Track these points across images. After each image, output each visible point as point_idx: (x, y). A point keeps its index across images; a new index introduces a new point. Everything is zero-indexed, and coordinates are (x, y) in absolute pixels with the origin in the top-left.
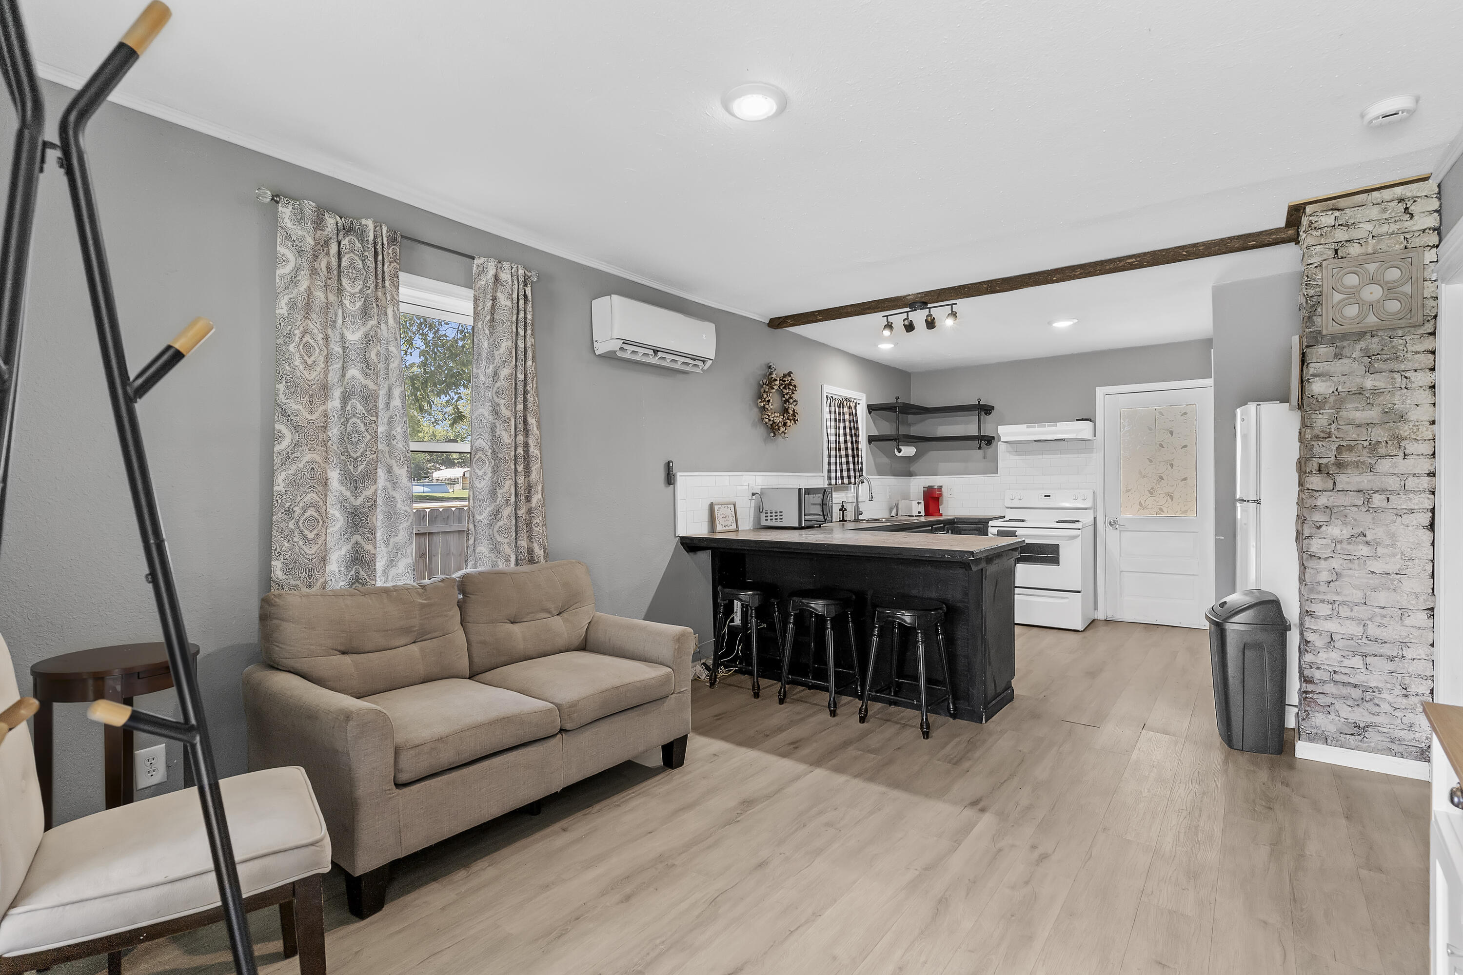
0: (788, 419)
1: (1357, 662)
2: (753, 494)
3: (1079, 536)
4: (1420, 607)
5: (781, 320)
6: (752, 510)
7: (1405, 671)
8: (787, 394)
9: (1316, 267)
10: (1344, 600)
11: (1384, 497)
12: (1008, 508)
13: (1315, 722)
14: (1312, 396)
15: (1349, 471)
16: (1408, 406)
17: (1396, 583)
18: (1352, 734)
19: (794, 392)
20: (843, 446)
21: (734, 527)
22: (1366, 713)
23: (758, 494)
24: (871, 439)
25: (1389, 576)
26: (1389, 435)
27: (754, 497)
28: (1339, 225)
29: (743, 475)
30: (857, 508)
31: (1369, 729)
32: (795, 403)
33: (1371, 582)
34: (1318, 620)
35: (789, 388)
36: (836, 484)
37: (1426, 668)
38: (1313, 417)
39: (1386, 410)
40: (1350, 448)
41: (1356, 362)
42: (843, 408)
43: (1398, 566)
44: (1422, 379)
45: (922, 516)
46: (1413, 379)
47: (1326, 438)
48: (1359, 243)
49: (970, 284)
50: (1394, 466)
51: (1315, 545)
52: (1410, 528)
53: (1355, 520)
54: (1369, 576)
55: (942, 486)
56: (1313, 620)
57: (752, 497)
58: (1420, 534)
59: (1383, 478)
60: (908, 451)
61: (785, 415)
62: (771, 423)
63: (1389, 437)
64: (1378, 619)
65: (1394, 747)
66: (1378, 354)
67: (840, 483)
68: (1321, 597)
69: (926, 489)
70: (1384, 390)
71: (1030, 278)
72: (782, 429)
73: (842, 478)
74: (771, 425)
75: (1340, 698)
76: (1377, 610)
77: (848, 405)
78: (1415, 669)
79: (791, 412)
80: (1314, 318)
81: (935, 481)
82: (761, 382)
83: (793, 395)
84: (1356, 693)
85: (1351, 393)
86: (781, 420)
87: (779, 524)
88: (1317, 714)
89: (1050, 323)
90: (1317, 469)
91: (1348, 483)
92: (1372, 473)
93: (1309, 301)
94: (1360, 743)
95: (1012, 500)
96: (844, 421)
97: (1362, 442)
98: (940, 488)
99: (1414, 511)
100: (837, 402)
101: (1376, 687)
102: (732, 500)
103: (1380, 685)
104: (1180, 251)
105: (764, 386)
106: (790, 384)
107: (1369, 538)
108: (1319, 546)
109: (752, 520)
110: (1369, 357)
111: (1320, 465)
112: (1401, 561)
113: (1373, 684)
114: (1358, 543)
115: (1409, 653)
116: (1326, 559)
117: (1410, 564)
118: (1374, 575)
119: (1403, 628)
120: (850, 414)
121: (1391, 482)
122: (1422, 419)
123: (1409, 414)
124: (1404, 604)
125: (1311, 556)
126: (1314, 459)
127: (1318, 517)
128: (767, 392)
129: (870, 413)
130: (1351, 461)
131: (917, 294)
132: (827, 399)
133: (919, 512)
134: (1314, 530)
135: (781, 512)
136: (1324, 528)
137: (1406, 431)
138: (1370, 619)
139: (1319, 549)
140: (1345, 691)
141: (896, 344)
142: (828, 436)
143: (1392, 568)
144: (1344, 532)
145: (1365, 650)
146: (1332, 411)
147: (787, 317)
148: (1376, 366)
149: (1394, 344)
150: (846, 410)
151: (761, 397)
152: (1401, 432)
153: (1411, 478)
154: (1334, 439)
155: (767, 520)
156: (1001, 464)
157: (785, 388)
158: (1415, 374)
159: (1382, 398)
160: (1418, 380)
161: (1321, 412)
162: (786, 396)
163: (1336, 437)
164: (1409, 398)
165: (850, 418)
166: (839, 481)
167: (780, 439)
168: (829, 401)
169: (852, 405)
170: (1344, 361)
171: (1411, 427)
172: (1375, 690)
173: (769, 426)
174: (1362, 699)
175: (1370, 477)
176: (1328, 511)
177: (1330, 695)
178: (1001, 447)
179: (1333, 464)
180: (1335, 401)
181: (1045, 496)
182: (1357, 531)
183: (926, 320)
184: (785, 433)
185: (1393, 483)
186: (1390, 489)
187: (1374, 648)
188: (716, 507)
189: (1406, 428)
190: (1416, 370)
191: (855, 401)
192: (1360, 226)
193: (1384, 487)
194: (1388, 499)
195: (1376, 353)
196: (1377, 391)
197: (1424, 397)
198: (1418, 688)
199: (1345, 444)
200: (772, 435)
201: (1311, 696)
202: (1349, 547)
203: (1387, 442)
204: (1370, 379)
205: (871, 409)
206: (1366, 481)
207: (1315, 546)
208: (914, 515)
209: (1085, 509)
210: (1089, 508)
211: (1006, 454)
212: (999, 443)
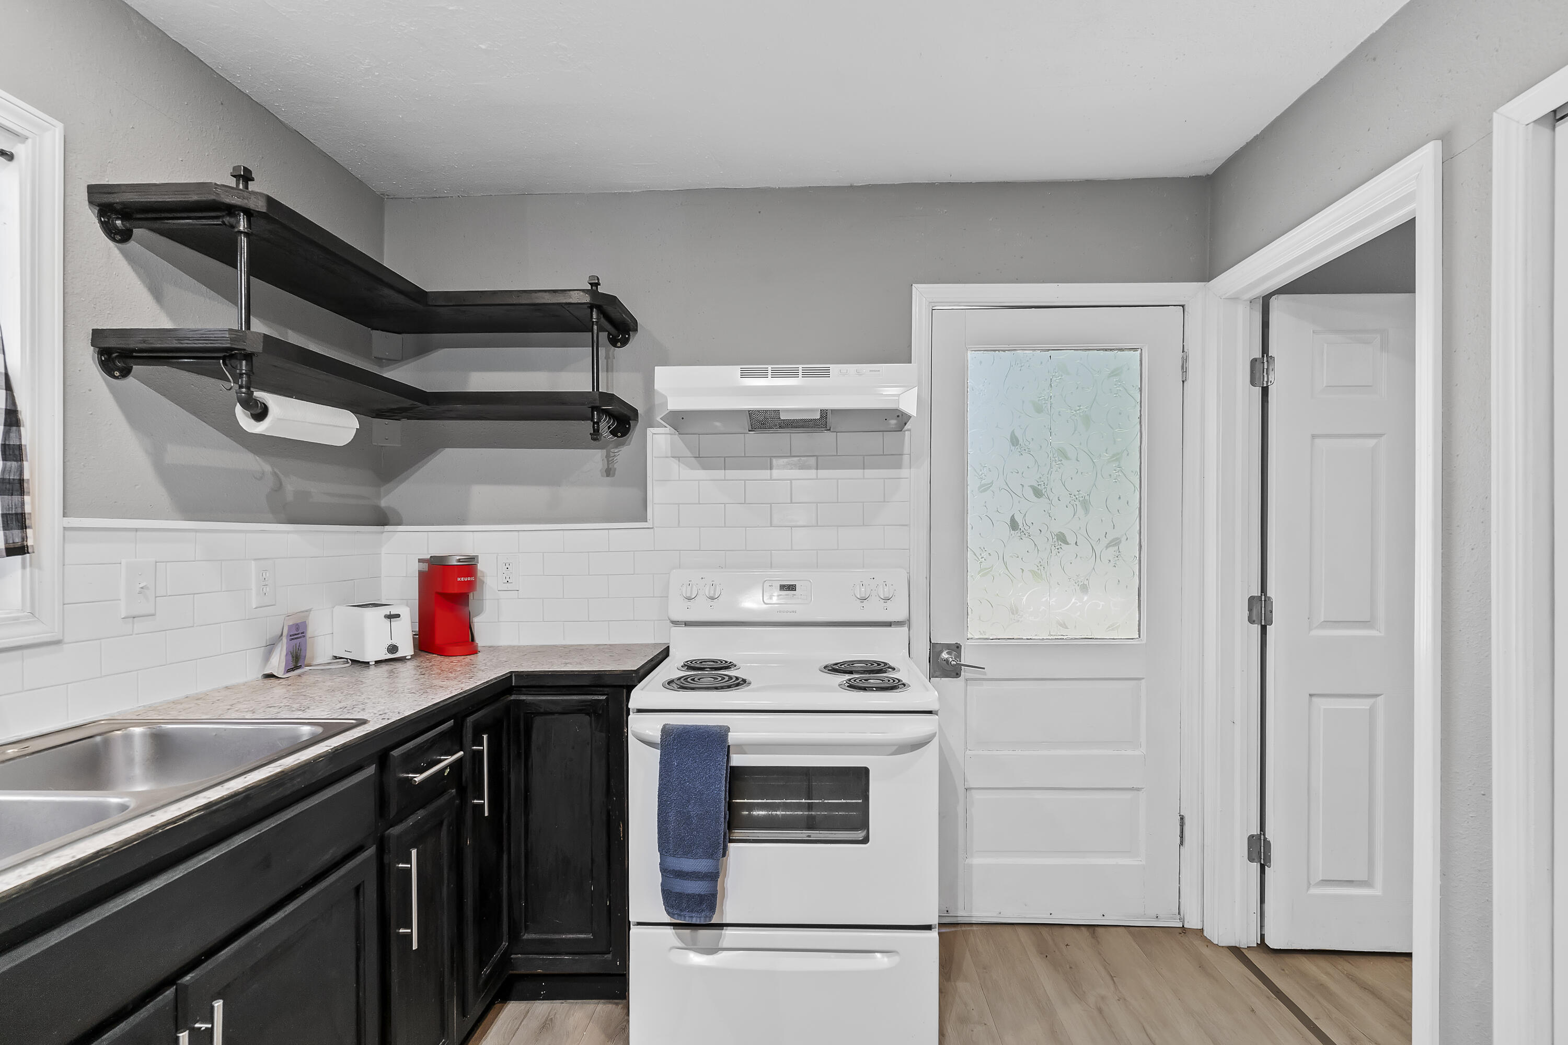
3: (934, 735)
12: (675, 623)
45: (402, 659)
55: (477, 560)
69: (426, 567)
81: (452, 541)
95: (689, 599)
98: (469, 567)
133: (393, 649)
156: (655, 493)
178: (658, 441)
181: (783, 587)
208: (371, 657)
209: (889, 624)
210: (899, 624)
211: (674, 464)
212: (650, 431)
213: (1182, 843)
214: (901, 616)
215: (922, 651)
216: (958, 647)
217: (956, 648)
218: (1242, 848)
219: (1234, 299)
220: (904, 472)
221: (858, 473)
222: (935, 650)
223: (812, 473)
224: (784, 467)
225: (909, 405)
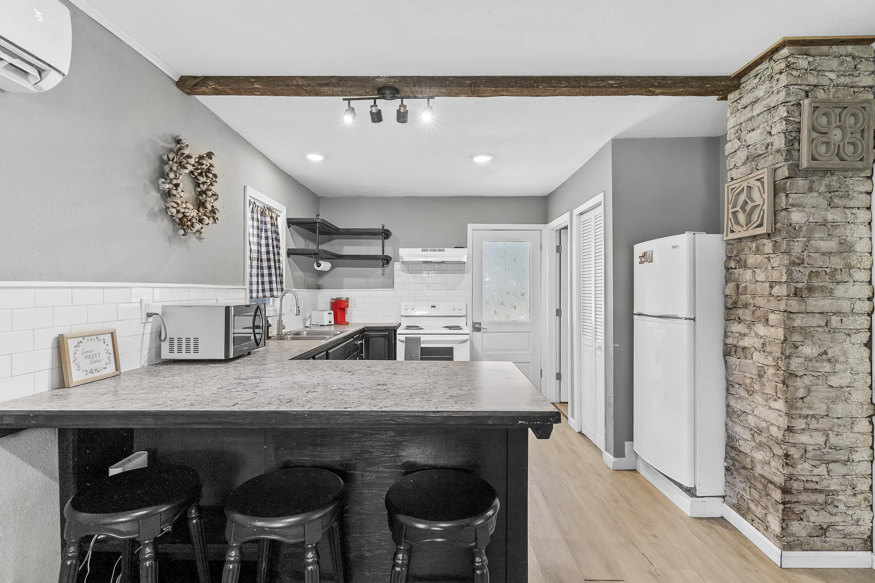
0: (205, 215)
1: (822, 470)
2: (149, 315)
3: (468, 340)
4: (863, 415)
5: (197, 80)
6: (147, 339)
7: (854, 473)
8: (204, 183)
9: (792, 105)
10: (815, 413)
11: (839, 319)
12: (402, 316)
13: (792, 530)
14: (790, 224)
15: (817, 295)
16: (855, 239)
17: (846, 395)
18: (818, 536)
19: (214, 183)
20: (264, 257)
21: (111, 369)
22: (827, 515)
23: (158, 314)
24: (290, 253)
25: (842, 389)
26: (844, 264)
27: (150, 319)
28: (810, 70)
29: (131, 288)
30: (280, 322)
31: (830, 529)
32: (215, 197)
33: (830, 395)
34: (795, 434)
35: (207, 176)
36: (258, 298)
37: (867, 468)
38: (791, 244)
39: (842, 241)
40: (817, 274)
41: (821, 196)
42: (265, 217)
43: (849, 380)
44: (863, 216)
45: (332, 325)
46: (858, 215)
47: (800, 264)
48: (823, 89)
49: (452, 77)
50: (846, 291)
51: (795, 363)
52: (856, 346)
53: (820, 340)
54: (828, 390)
55: (348, 298)
56: (791, 434)
57: (147, 319)
58: (862, 351)
59: (840, 302)
60: (325, 266)
61: (201, 210)
62: (180, 216)
63: (844, 265)
64: (836, 429)
65: (847, 541)
66: (837, 191)
67: (262, 296)
68: (798, 412)
69: (334, 301)
70: (839, 223)
71: (516, 82)
72: (198, 226)
73: (263, 291)
74: (181, 219)
75: (810, 504)
76: (835, 421)
77: (270, 215)
78: (860, 470)
79: (210, 208)
80: (793, 152)
81: (342, 294)
82: (165, 157)
83: (211, 187)
84: (821, 498)
85: (818, 224)
86: (195, 215)
87: (192, 356)
88: (793, 523)
89: (472, 157)
90: (794, 292)
91: (815, 306)
92: (832, 297)
93: (788, 136)
94: (824, 544)
95: (406, 310)
96: (266, 231)
97: (826, 269)
98: (347, 300)
99: (860, 331)
100: (259, 209)
101: (835, 490)
102: (111, 326)
103: (838, 488)
104: (653, 81)
105: (171, 163)
106: (209, 170)
107: (830, 355)
108: (796, 365)
109: (145, 352)
110: (830, 192)
111: (796, 288)
112: (851, 375)
113: (833, 488)
114: (823, 361)
115: (856, 457)
116: (801, 377)
117: (857, 378)
118: (831, 390)
119: (853, 435)
120: (272, 224)
121: (845, 305)
122: (864, 251)
123: (855, 246)
124: (855, 414)
125: (791, 374)
126: (792, 284)
127: (796, 338)
128: (175, 172)
129: (289, 227)
130: (818, 286)
131: (390, 77)
132: (250, 204)
133: (330, 322)
134: (792, 351)
135: (196, 340)
136: (800, 348)
137: (855, 260)
138: (831, 430)
139: (797, 367)
140: (814, 497)
141: (326, 157)
142: (250, 244)
143: (845, 382)
144: (814, 351)
145: (828, 457)
146: (805, 239)
147: (207, 78)
148: (835, 201)
149: (847, 183)
150: (268, 219)
151: (164, 175)
152: (851, 261)
153: (858, 302)
154: (806, 265)
155: (171, 351)
156: (396, 280)
157: (201, 174)
158: (858, 211)
159: (838, 231)
160: (861, 216)
161: (798, 239)
162: (202, 186)
163: (808, 264)
164: (856, 231)
165: (271, 228)
166: (261, 294)
167: (193, 240)
168: (251, 206)
169: (274, 216)
170: (815, 194)
171: (858, 257)
172: (835, 493)
173: (177, 220)
174: (826, 503)
175: (831, 301)
176: (803, 331)
177: (803, 503)
178: (397, 266)
179: (805, 288)
180: (807, 230)
181: (432, 307)
182: (822, 350)
183: (398, 111)
184: (201, 233)
185: (846, 306)
186: (844, 311)
187: (835, 455)
188: (71, 344)
189: (854, 258)
190: (858, 208)
191: (276, 212)
192: (826, 74)
193: (839, 310)
194: (842, 320)
195: (835, 190)
196: (835, 224)
197: (863, 231)
198: (862, 487)
199: (814, 270)
200: (182, 232)
201: (789, 505)
202: (817, 365)
203: (841, 270)
204: (830, 213)
205: (290, 222)
206: (828, 305)
207: (794, 365)
208: (325, 324)
209: (461, 316)
210: (463, 316)
211: (401, 272)
212: (395, 263)
213: (541, 377)
214: (464, 314)
215: (470, 324)
216: (480, 323)
217: (480, 324)
218: (554, 376)
219: (552, 230)
220: (465, 275)
221: (453, 275)
222: (474, 324)
223: (440, 275)
224: (432, 273)
225: (464, 259)
